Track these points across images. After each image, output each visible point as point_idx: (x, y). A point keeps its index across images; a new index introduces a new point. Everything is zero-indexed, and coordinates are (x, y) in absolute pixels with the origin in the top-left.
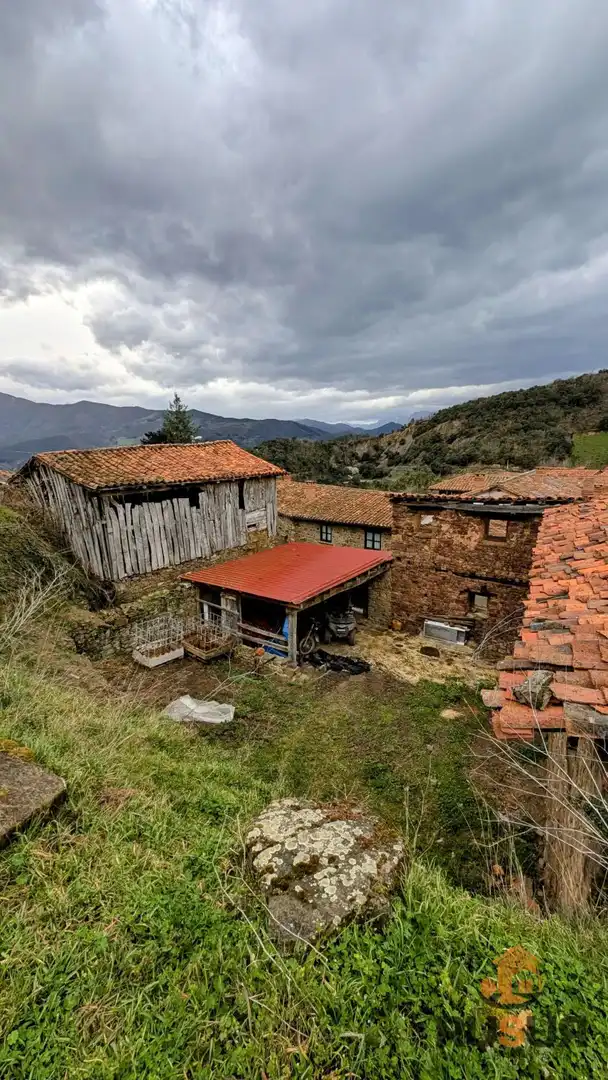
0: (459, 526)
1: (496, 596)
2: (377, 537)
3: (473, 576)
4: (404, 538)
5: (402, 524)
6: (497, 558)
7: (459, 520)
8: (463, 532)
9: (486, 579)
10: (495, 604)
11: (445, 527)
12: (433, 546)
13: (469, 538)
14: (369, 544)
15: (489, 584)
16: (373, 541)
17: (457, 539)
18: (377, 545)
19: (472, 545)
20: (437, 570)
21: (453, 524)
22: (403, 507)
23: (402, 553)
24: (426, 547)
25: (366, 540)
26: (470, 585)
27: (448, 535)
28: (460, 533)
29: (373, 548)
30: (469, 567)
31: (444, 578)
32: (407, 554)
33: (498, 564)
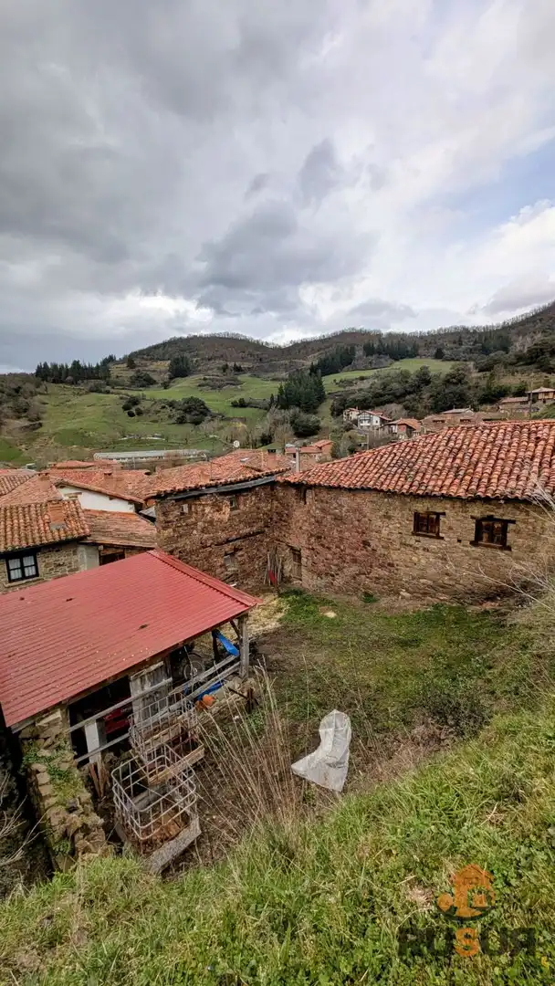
0: (217, 505)
1: (241, 549)
2: (28, 561)
3: (228, 541)
4: (174, 531)
5: (171, 518)
6: (240, 522)
7: (217, 500)
8: (219, 510)
9: (237, 539)
10: (242, 555)
11: (207, 510)
12: (199, 528)
13: (224, 513)
14: (16, 574)
15: (238, 543)
16: (22, 568)
17: (217, 516)
18: (30, 571)
19: (227, 517)
20: (204, 548)
21: (213, 505)
22: (170, 502)
23: (174, 545)
24: (195, 532)
25: (9, 570)
26: (227, 550)
27: (210, 515)
28: (218, 511)
29: (24, 577)
30: (225, 535)
31: (210, 552)
32: (179, 545)
33: (242, 526)
